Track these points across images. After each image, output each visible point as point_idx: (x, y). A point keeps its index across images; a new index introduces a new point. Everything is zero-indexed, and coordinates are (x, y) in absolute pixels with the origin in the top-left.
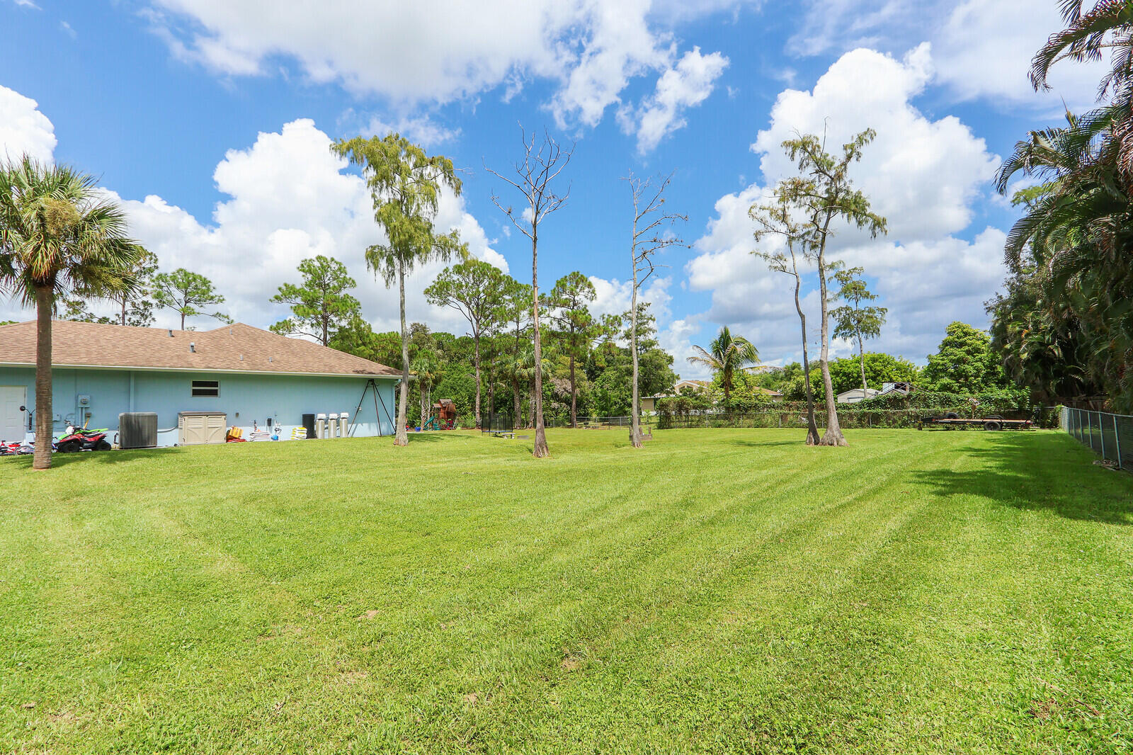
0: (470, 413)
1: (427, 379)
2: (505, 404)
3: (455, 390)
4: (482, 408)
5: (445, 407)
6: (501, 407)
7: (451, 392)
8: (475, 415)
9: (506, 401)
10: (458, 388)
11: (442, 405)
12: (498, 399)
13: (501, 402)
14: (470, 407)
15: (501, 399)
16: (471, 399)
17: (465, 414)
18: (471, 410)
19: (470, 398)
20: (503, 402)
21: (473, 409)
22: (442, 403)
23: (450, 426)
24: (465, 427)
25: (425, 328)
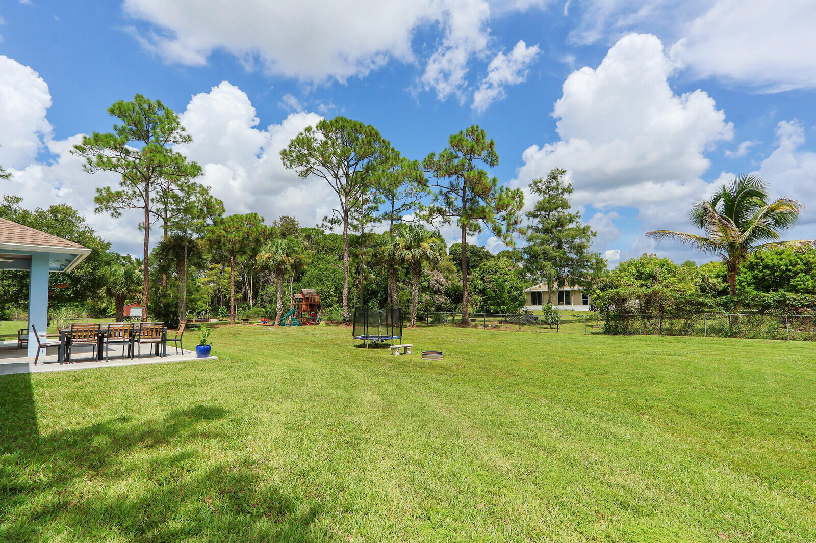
0: (336, 305)
1: (284, 263)
2: (376, 296)
3: (321, 280)
4: (349, 300)
5: (308, 299)
6: (371, 299)
7: (316, 283)
8: (342, 307)
9: (378, 292)
10: (324, 279)
11: (303, 295)
12: (368, 290)
13: (372, 294)
14: (336, 299)
15: (372, 290)
16: (338, 290)
17: (331, 306)
18: (337, 302)
19: (336, 289)
20: (374, 293)
21: (340, 300)
22: (305, 293)
23: (313, 321)
24: (330, 322)
25: (294, 221)
